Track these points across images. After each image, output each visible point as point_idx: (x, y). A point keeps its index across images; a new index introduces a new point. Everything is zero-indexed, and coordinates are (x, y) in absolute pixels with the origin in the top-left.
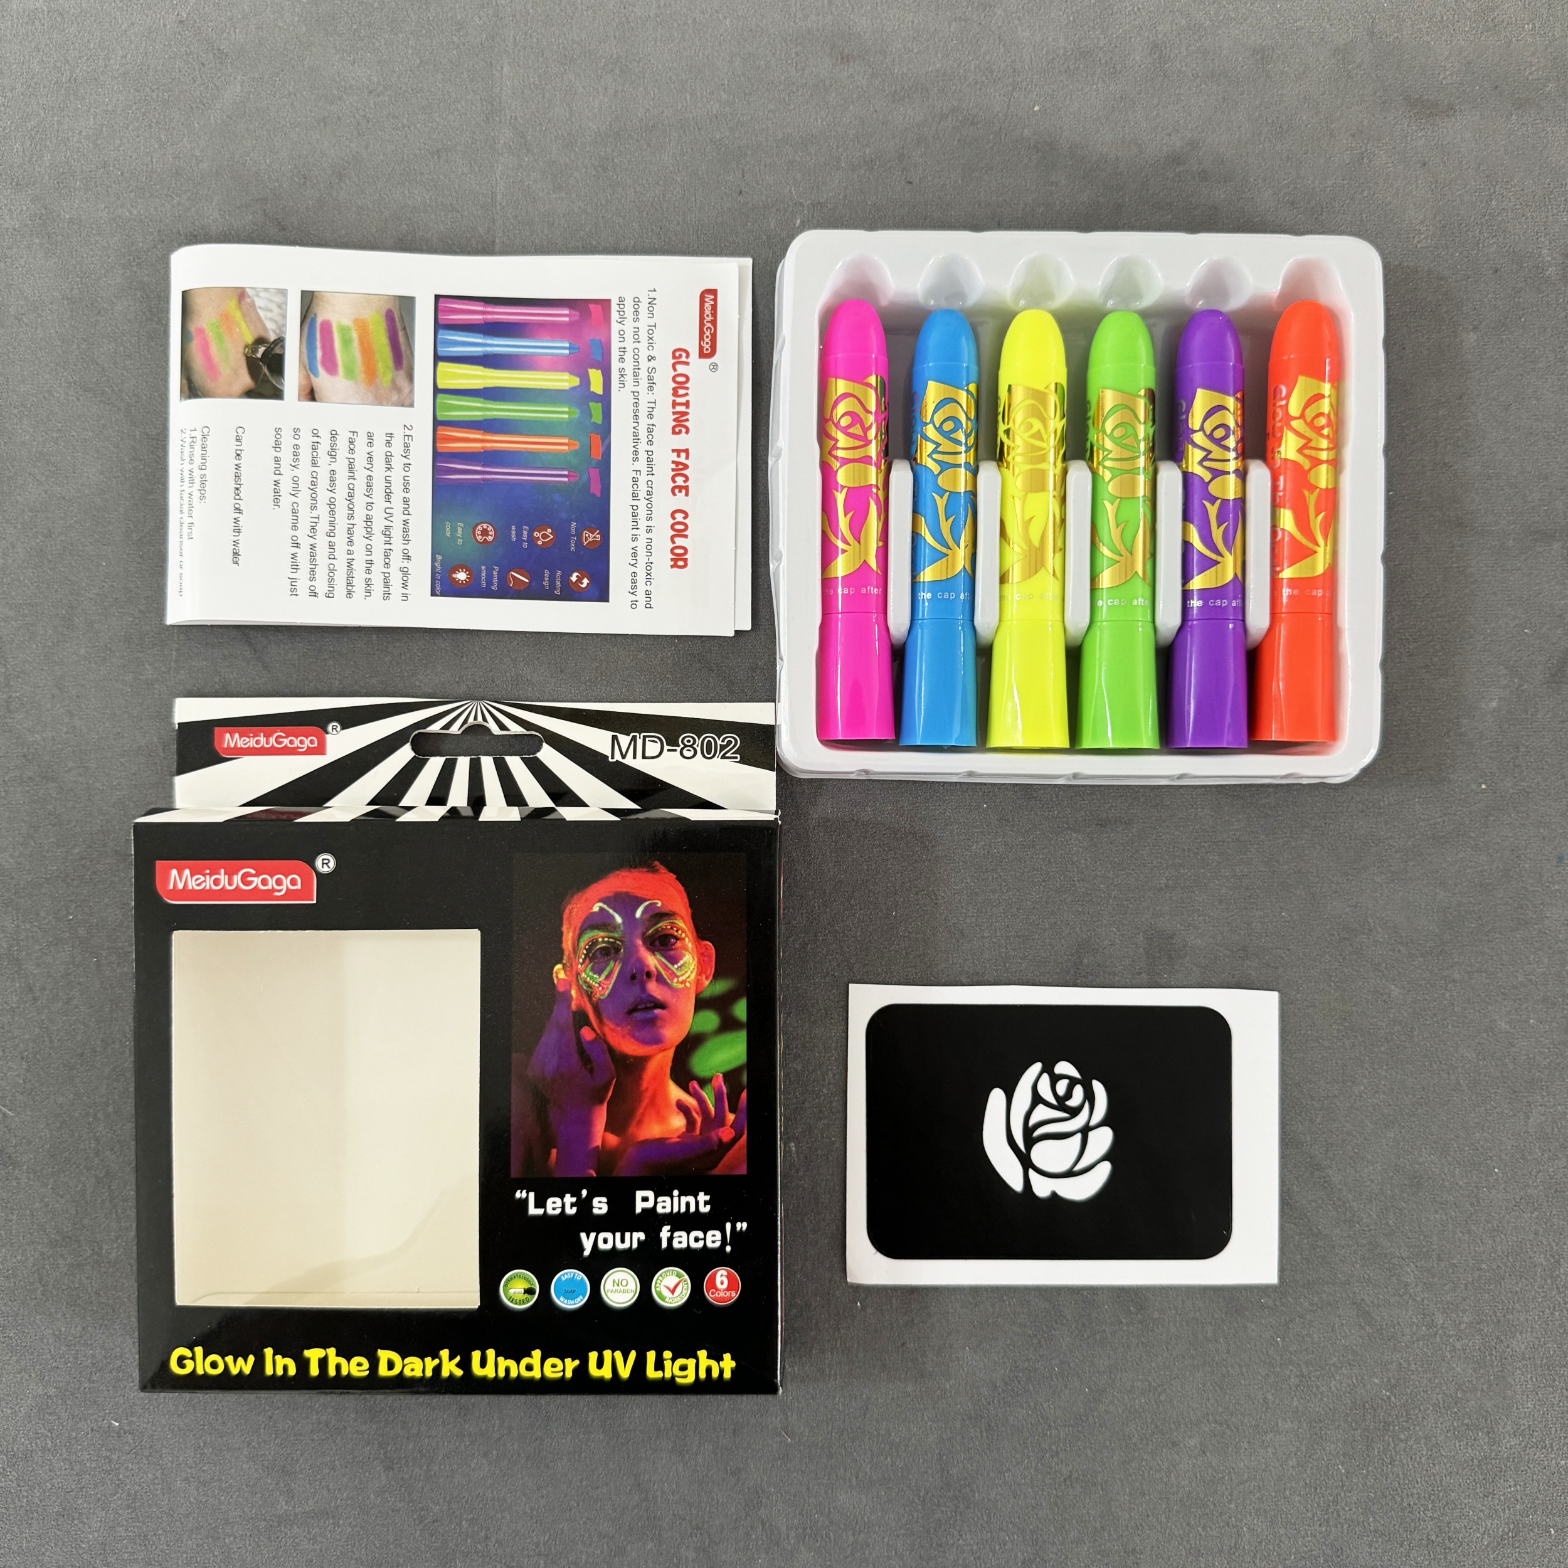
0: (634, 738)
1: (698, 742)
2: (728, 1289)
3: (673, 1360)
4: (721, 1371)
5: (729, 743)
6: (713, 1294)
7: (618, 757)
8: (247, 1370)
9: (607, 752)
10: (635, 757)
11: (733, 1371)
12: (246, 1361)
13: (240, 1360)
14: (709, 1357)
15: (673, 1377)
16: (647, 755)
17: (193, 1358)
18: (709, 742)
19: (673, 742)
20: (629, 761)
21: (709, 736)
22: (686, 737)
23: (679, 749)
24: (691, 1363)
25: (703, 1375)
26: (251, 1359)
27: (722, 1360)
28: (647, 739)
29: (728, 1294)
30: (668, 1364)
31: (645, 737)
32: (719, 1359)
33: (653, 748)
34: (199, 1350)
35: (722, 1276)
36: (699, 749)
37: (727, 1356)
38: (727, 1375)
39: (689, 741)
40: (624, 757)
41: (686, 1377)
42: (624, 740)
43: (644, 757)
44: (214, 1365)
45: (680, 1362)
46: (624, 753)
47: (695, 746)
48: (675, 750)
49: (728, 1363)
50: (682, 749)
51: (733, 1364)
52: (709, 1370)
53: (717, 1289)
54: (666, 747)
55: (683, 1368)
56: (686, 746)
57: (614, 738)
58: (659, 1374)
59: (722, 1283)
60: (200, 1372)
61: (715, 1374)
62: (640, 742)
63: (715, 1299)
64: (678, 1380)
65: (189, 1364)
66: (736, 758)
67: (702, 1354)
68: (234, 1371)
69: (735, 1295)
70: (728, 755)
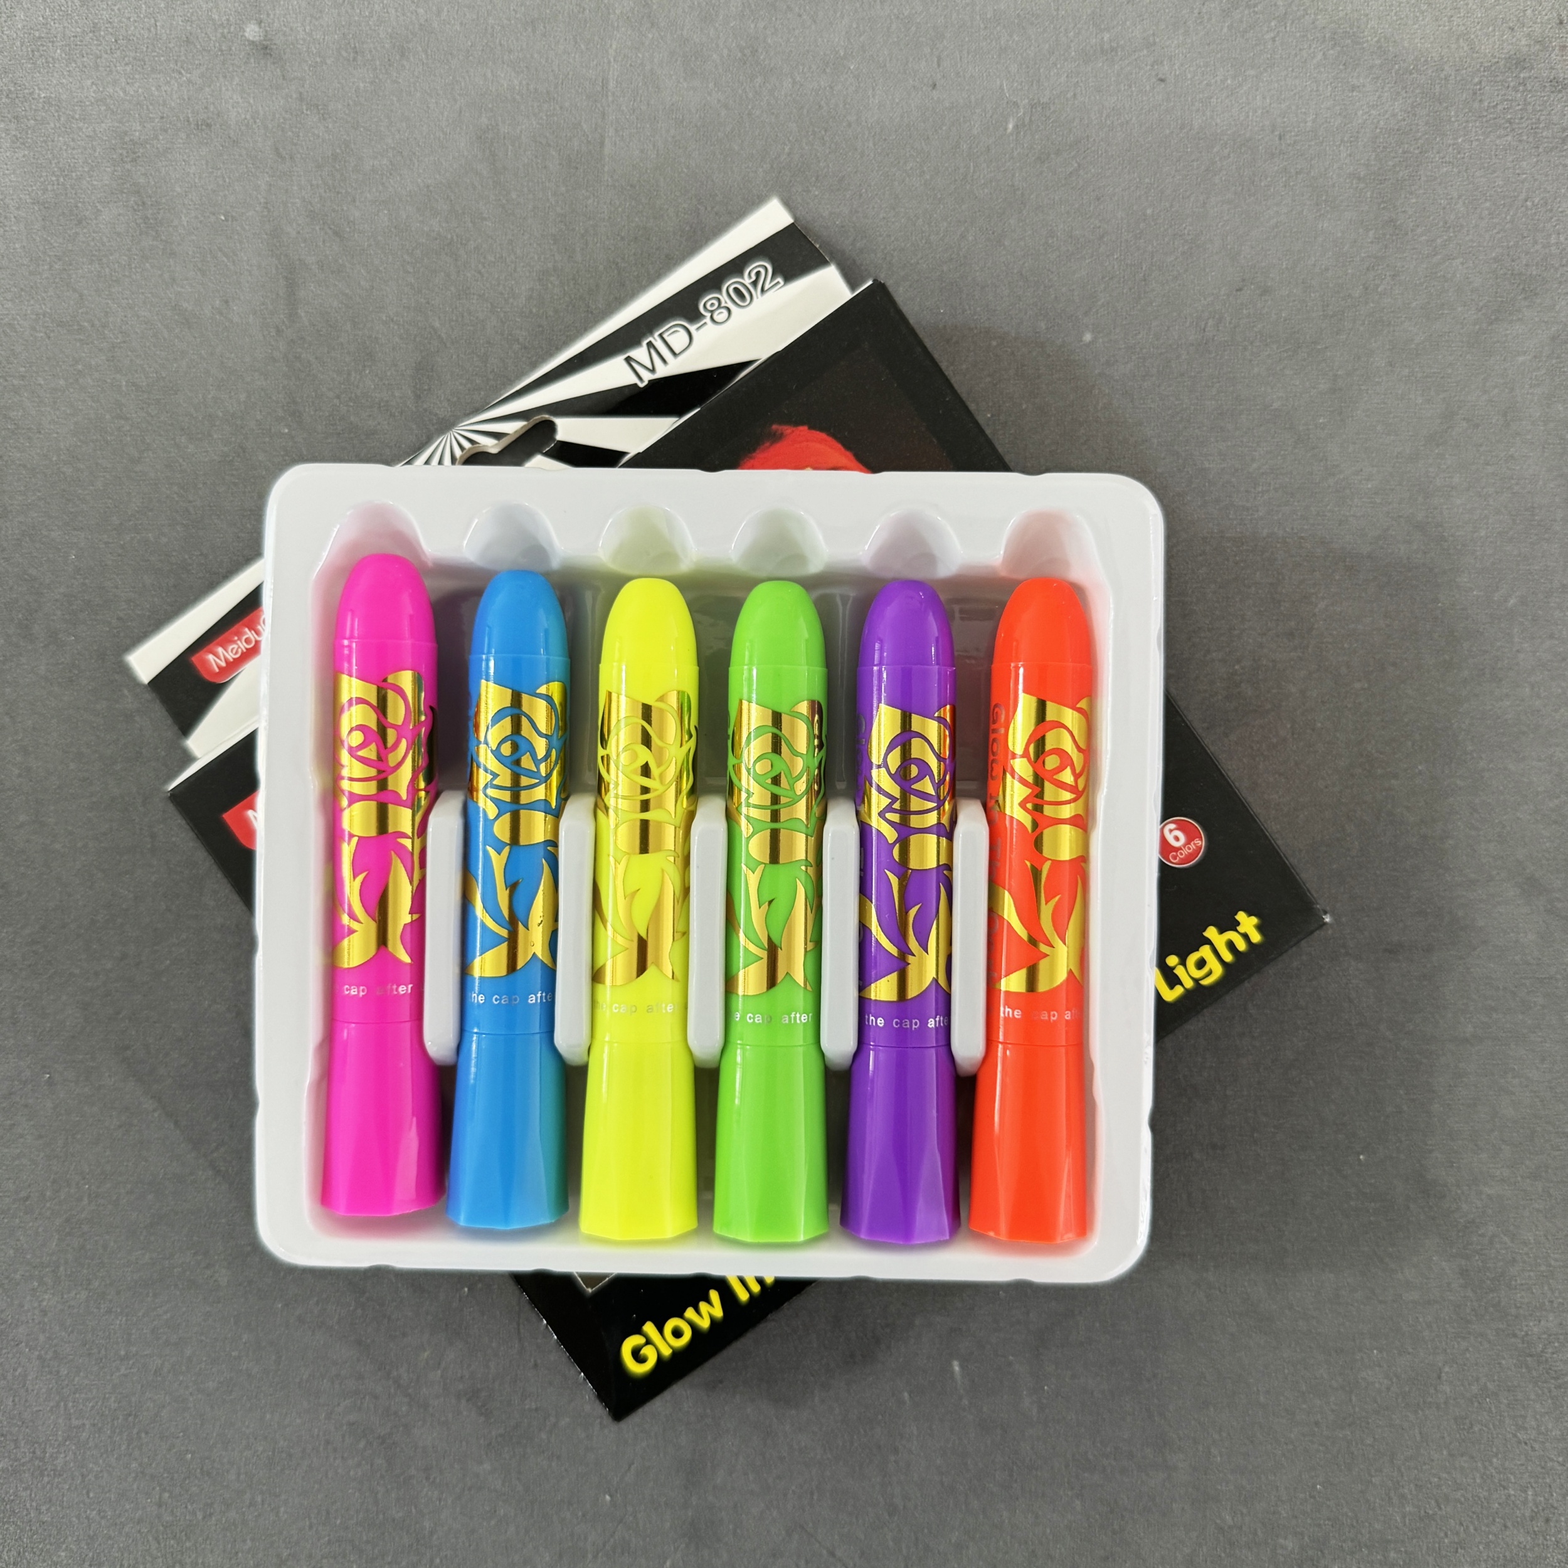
0: (650, 345)
1: (724, 297)
2: (1188, 842)
3: (1183, 963)
4: (1246, 936)
5: (758, 274)
6: (1175, 858)
7: (647, 377)
8: (718, 1312)
9: (631, 379)
10: (664, 361)
11: (1260, 928)
12: (708, 1301)
13: (703, 1306)
14: (1222, 931)
15: (1196, 981)
16: (677, 351)
17: (649, 1342)
18: (737, 290)
19: (694, 316)
20: (662, 371)
21: (730, 283)
22: (707, 301)
23: (708, 320)
24: (1205, 952)
25: (1228, 957)
26: (714, 1295)
27: (1238, 924)
28: (665, 336)
29: (1192, 846)
30: (1180, 971)
31: (661, 335)
32: (1234, 925)
33: (678, 339)
34: (649, 1328)
35: (1171, 831)
36: (730, 305)
37: (1241, 916)
38: (1256, 937)
39: (712, 305)
40: (653, 370)
41: (1210, 973)
42: (640, 353)
43: (674, 354)
44: (677, 1333)
45: (1192, 959)
46: (650, 366)
47: (723, 304)
48: (705, 323)
49: (1248, 923)
50: (712, 317)
51: (1254, 920)
52: (1231, 946)
53: (1177, 849)
54: (692, 328)
55: (1201, 964)
56: (712, 312)
57: (628, 360)
58: (1179, 991)
59: (1177, 839)
60: (667, 1352)
61: (1241, 946)
62: (659, 344)
63: (1182, 862)
64: (1205, 982)
65: (650, 1353)
66: (778, 283)
67: (1211, 933)
68: (705, 1324)
69: (1201, 843)
70: (767, 286)
